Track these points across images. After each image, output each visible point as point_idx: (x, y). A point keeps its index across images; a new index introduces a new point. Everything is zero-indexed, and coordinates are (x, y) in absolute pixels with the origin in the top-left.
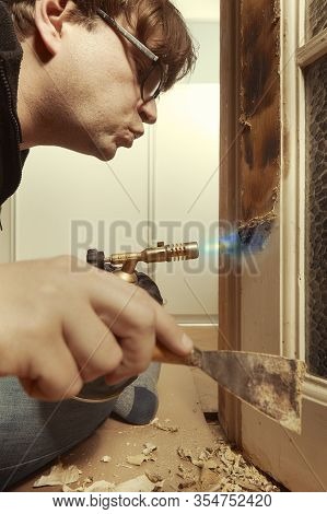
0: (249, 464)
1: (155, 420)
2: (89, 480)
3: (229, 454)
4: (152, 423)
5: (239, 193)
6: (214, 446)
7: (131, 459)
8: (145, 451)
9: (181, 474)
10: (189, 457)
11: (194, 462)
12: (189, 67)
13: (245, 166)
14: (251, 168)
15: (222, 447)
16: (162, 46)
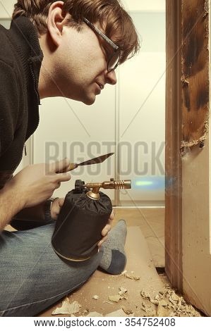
0: (188, 303)
1: (125, 272)
2: (86, 311)
3: (174, 296)
4: (123, 273)
5: (180, 127)
6: (164, 290)
7: (112, 298)
8: (120, 293)
9: (144, 308)
10: (148, 298)
11: (152, 301)
12: (136, 51)
13: (185, 109)
14: (189, 110)
15: (170, 291)
16: (120, 41)
